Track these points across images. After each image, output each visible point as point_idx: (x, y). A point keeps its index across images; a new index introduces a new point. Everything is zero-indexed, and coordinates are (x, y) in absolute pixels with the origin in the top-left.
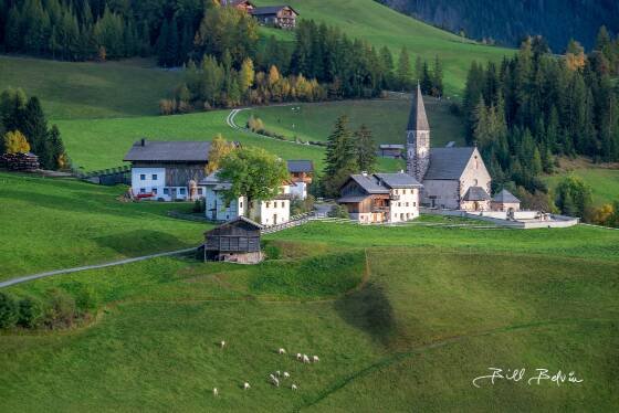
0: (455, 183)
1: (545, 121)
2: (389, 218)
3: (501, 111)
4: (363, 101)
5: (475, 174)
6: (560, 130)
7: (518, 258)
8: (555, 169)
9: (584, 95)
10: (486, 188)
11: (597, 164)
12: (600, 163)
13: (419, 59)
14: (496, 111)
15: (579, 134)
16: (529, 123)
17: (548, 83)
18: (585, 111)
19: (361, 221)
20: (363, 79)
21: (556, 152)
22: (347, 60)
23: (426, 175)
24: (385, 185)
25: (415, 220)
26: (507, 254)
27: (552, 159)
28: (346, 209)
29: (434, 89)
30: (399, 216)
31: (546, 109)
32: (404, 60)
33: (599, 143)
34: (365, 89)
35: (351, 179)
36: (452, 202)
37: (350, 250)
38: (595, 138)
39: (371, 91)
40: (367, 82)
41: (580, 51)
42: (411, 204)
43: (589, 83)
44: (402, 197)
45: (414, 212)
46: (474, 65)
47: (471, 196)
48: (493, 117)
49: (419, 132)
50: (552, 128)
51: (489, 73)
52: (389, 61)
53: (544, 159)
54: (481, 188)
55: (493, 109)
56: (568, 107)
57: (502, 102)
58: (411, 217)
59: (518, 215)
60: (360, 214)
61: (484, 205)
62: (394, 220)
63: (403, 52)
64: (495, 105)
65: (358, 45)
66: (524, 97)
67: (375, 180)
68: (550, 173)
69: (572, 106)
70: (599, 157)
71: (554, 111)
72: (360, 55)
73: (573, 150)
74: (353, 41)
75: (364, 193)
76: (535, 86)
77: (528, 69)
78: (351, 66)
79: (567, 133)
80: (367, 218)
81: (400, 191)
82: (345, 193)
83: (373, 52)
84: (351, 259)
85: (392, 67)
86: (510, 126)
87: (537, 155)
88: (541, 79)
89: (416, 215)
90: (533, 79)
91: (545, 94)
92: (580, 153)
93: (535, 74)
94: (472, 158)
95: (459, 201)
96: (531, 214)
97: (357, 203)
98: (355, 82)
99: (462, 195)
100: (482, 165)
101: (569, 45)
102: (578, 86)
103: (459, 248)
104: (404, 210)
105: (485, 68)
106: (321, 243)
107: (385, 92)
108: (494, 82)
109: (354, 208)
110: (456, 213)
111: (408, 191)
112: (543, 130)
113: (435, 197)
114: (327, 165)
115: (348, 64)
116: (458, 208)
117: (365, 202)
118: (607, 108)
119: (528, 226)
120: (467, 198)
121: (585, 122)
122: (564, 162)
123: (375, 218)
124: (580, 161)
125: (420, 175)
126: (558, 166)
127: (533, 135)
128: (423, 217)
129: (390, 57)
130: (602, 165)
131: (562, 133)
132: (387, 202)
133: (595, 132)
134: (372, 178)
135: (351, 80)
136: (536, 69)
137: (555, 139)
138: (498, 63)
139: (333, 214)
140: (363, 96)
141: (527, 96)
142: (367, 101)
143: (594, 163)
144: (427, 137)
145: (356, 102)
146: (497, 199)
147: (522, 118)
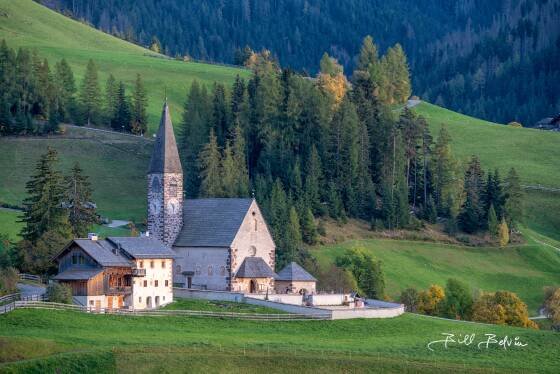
0: (224, 252)
1: (302, 169)
2: (131, 303)
3: (241, 154)
4: (31, 139)
5: (253, 239)
6: (324, 182)
7: (339, 363)
8: (319, 238)
9: (356, 132)
10: (268, 260)
11: (377, 233)
12: (381, 229)
13: (112, 79)
14: (233, 154)
15: (351, 188)
16: (279, 172)
17: (304, 114)
18: (358, 155)
19: (90, 307)
20: (30, 106)
21: (318, 214)
22: (8, 80)
23: (178, 239)
24: (123, 253)
25: (168, 306)
26: (323, 356)
27: (315, 222)
28: (68, 289)
29: (134, 124)
30: (144, 300)
31: (302, 151)
32: (91, 79)
33: (378, 201)
34: (35, 122)
35: (74, 245)
36: (218, 280)
37: (92, 351)
38: (372, 194)
39: (42, 124)
40: (36, 110)
41: (337, 71)
42: (162, 283)
43: (363, 115)
44: (149, 271)
45: (166, 296)
46: (195, 88)
47: (248, 272)
48: (229, 163)
49: (169, 176)
50: (313, 180)
51: (216, 100)
52: (69, 81)
53: (303, 223)
54: (261, 260)
55: (228, 151)
56: (334, 149)
57: (240, 141)
58: (162, 303)
59: (319, 300)
60: (90, 298)
61: (265, 284)
62: (138, 305)
63: (90, 68)
64: (231, 144)
65: (23, 57)
66: (271, 135)
67: (109, 247)
68: (312, 243)
69: (340, 147)
70: (378, 222)
71: (314, 155)
72: (27, 72)
73: (343, 212)
74: (16, 52)
75: (94, 265)
76: (285, 119)
77: (276, 94)
78: (12, 88)
79: (333, 185)
80: (98, 303)
81: (147, 263)
82: (65, 267)
83: (45, 68)
84: (94, 365)
85: (73, 90)
86: (252, 176)
87: (295, 218)
88: (294, 109)
89: (169, 299)
90: (284, 108)
91: (300, 131)
92: (352, 215)
93: (285, 100)
94: (249, 214)
95: (229, 279)
96: (337, 299)
97: (85, 282)
98: (20, 111)
99: (235, 270)
100: (263, 226)
101: (322, 63)
102: (348, 119)
103: (249, 348)
104: (151, 291)
105: (209, 93)
106: (44, 340)
107: (63, 127)
108: (224, 112)
109: (80, 288)
110: (227, 297)
111: (158, 263)
112: (299, 181)
113: (193, 273)
114: (25, 225)
115: (9, 85)
116: (229, 289)
117: (97, 279)
118: (390, 151)
119: (336, 316)
120: (241, 275)
121: (360, 170)
122: (330, 228)
123: (110, 304)
124: (353, 227)
125: (171, 240)
126: (323, 234)
127: (286, 190)
128: (179, 303)
129: (71, 76)
130: (384, 233)
131: (327, 187)
132: (128, 280)
133: (371, 186)
134: (104, 243)
135: (14, 109)
136: (287, 93)
137: (317, 196)
138: (228, 86)
139: (50, 296)
140: (30, 132)
141: (274, 133)
142: (39, 140)
143: (373, 229)
144: (180, 183)
145: (23, 140)
146: (284, 275)
147: (268, 166)
